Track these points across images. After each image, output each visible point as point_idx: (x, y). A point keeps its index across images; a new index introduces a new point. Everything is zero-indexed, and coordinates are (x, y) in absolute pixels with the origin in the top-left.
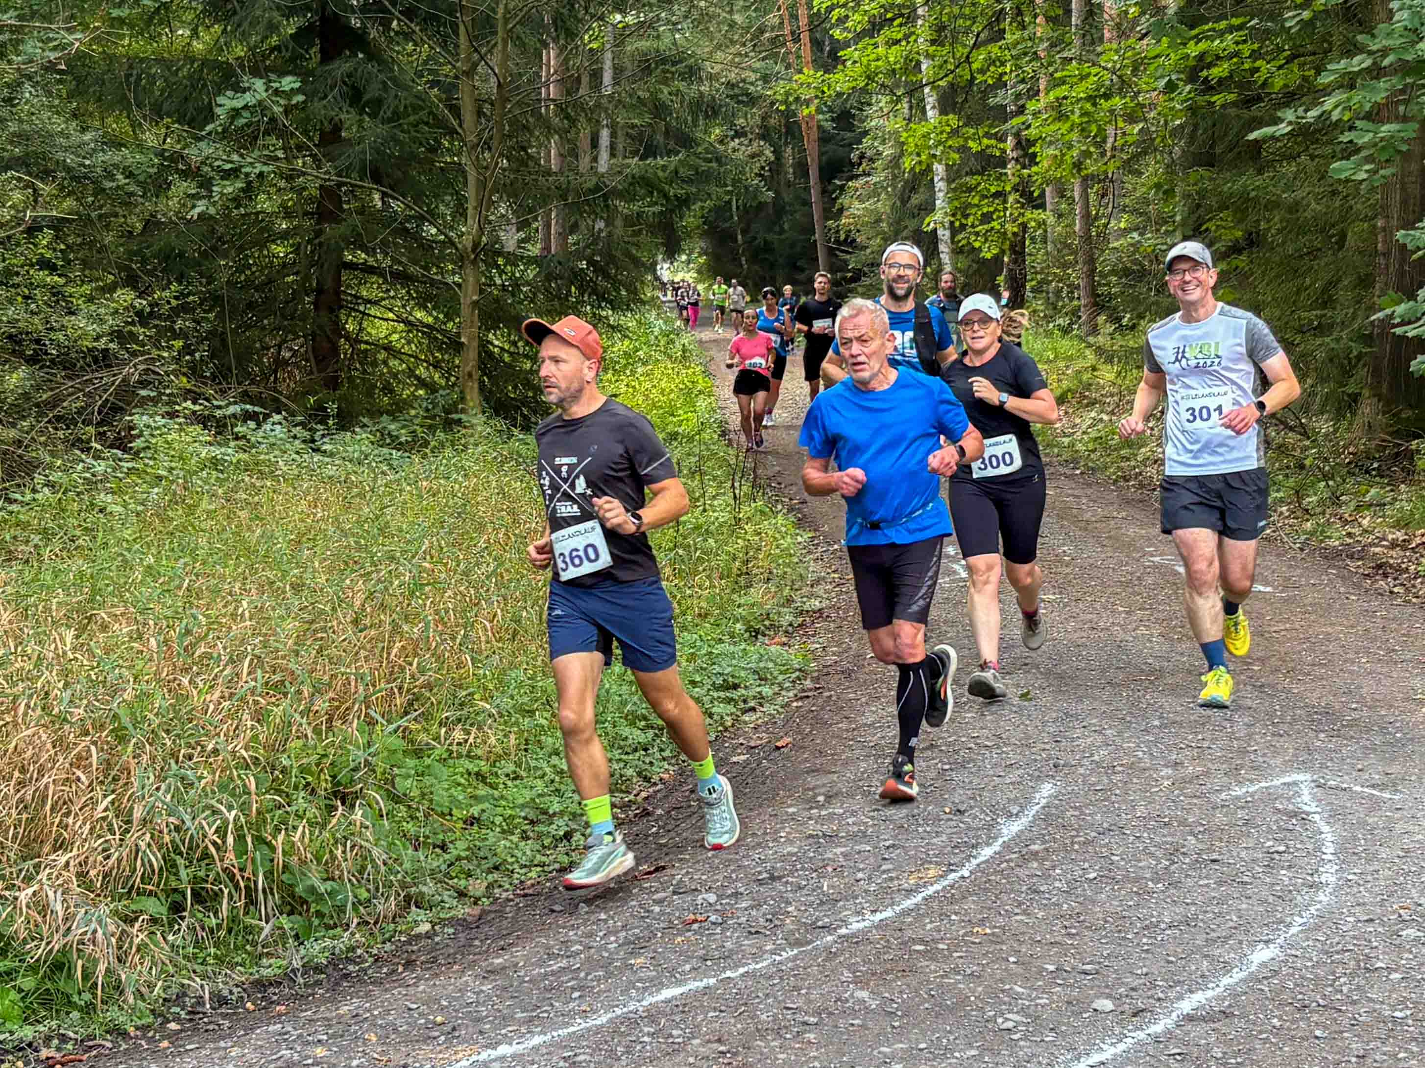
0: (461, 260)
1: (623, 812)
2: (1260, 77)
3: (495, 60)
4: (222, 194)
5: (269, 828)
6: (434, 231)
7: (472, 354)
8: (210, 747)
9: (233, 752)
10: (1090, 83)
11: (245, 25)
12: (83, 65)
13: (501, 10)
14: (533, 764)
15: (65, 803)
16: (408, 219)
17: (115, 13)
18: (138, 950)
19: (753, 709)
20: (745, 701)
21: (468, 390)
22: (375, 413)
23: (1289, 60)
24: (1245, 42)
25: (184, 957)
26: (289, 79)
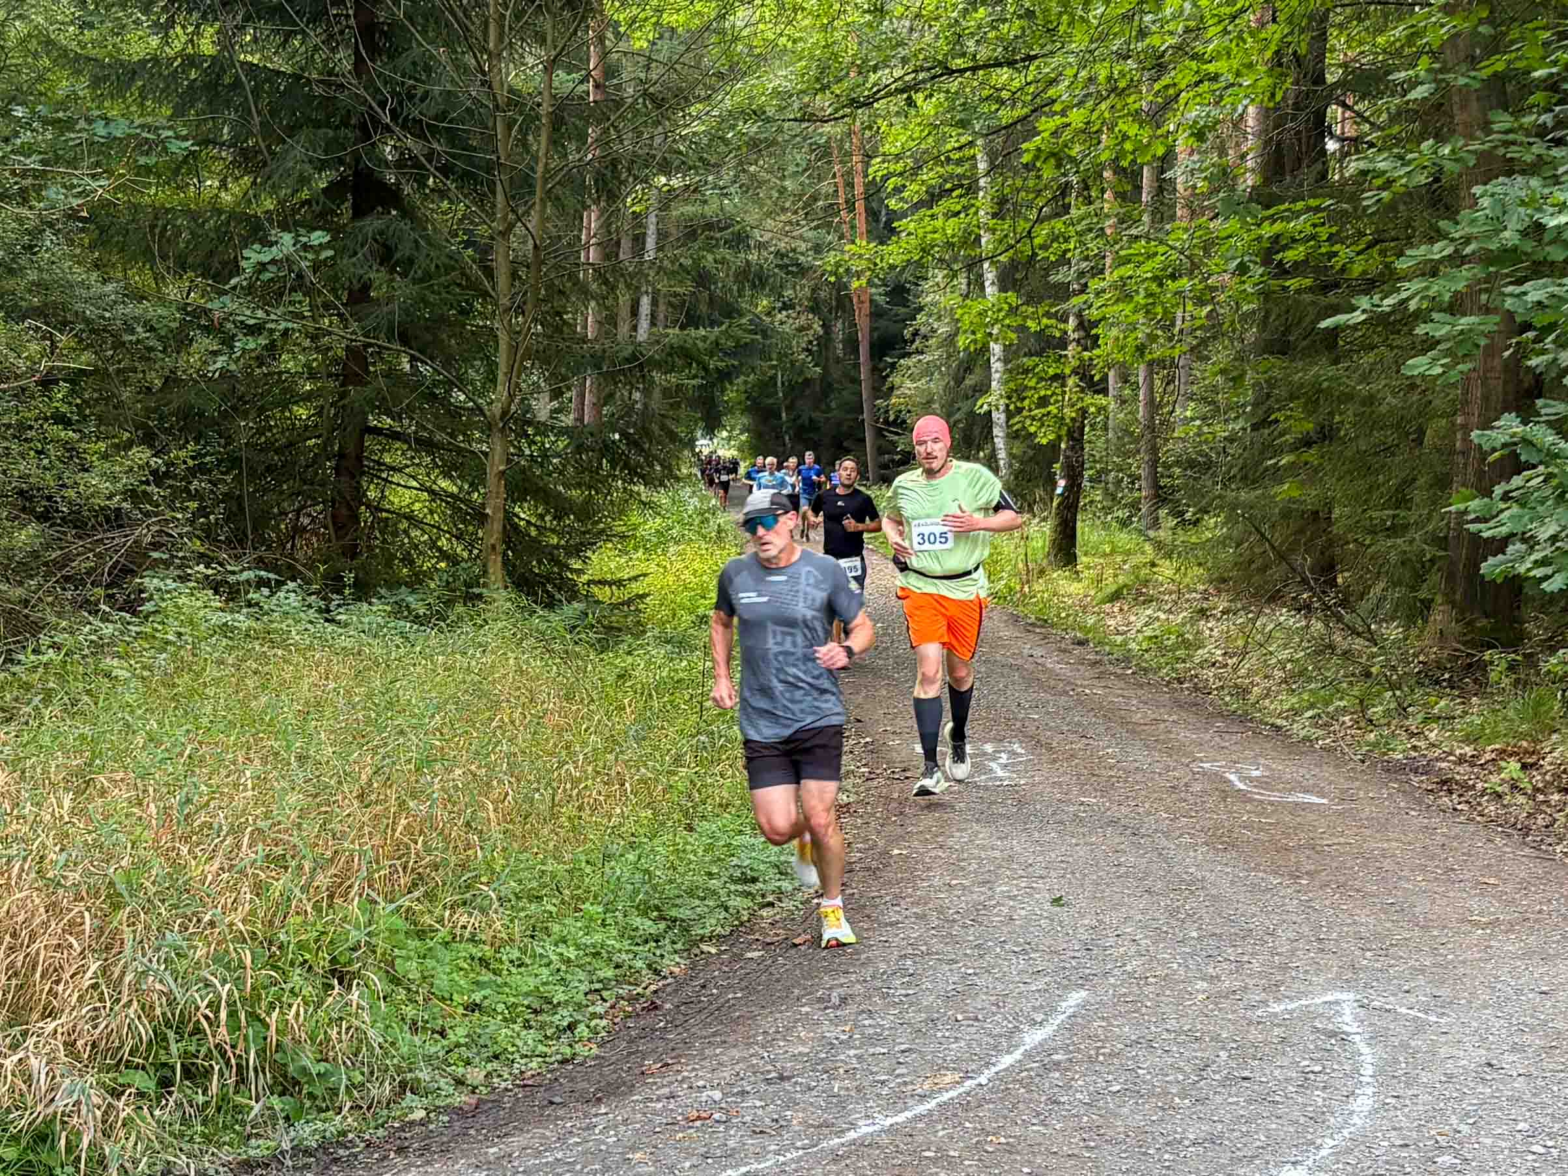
0: (488, 428)
1: (632, 1005)
2: (1337, 263)
3: (533, 222)
4: (244, 350)
5: (264, 1004)
6: (462, 397)
7: (496, 526)
8: (207, 918)
9: (231, 924)
10: (1156, 263)
11: (275, 178)
12: (107, 215)
13: (540, 168)
14: (539, 950)
15: (56, 970)
16: (436, 384)
17: (142, 160)
18: (124, 1125)
19: (771, 904)
20: (763, 896)
21: (490, 564)
22: (394, 584)
23: (1370, 246)
24: (1323, 224)
25: (171, 1134)
26: (318, 233)
